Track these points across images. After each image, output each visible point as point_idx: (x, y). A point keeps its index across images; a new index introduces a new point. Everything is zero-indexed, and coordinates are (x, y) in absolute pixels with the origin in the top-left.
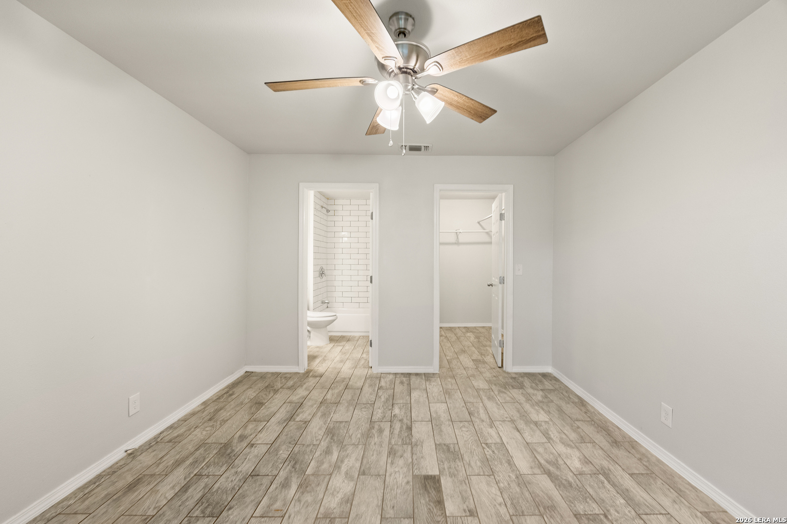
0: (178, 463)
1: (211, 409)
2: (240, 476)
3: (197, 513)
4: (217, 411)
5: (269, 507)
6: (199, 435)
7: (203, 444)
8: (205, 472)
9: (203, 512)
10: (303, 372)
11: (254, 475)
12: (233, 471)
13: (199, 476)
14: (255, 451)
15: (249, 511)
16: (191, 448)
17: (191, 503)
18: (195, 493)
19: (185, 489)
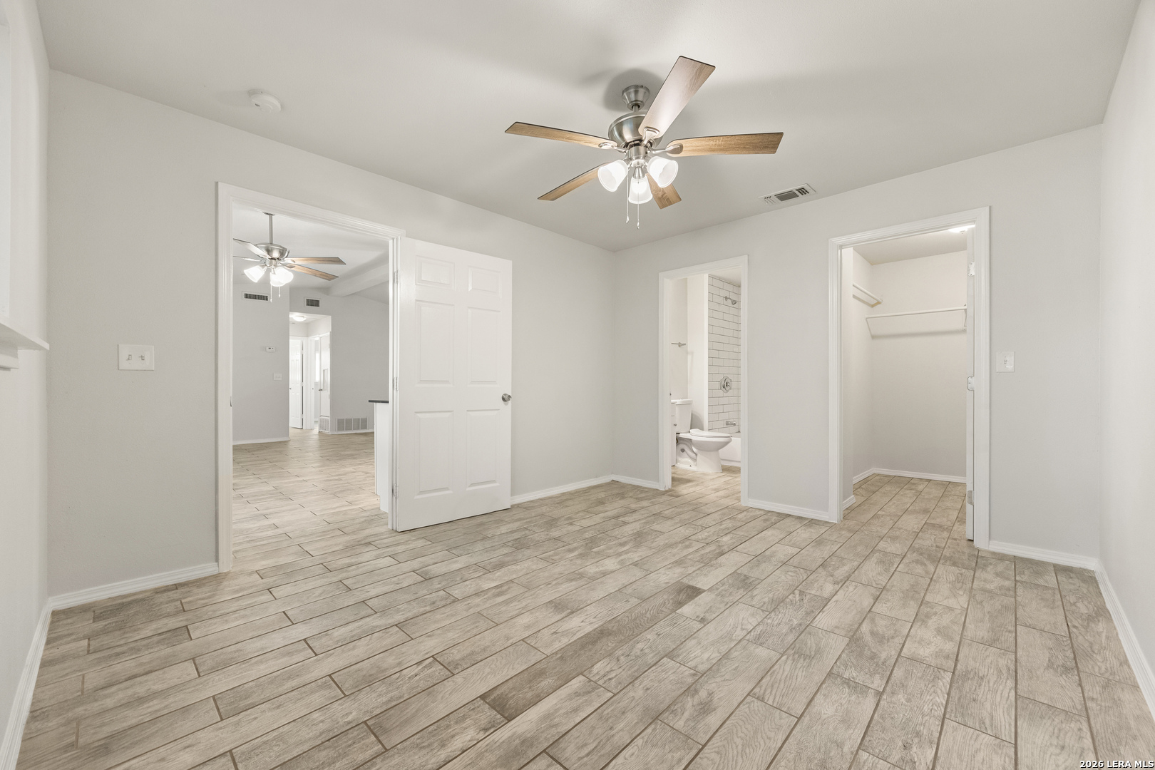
0: (520, 520)
1: (564, 498)
2: (548, 537)
3: (510, 544)
4: (568, 500)
5: (550, 556)
6: (544, 509)
7: (543, 515)
8: (530, 528)
9: (513, 545)
10: (663, 490)
11: (557, 539)
12: (546, 533)
13: (526, 529)
14: (570, 528)
15: (537, 554)
16: (533, 514)
17: (510, 539)
18: (516, 536)
19: (513, 532)
